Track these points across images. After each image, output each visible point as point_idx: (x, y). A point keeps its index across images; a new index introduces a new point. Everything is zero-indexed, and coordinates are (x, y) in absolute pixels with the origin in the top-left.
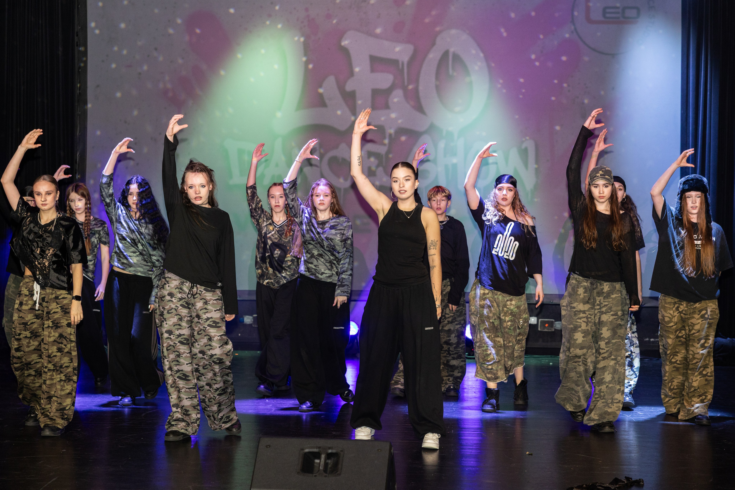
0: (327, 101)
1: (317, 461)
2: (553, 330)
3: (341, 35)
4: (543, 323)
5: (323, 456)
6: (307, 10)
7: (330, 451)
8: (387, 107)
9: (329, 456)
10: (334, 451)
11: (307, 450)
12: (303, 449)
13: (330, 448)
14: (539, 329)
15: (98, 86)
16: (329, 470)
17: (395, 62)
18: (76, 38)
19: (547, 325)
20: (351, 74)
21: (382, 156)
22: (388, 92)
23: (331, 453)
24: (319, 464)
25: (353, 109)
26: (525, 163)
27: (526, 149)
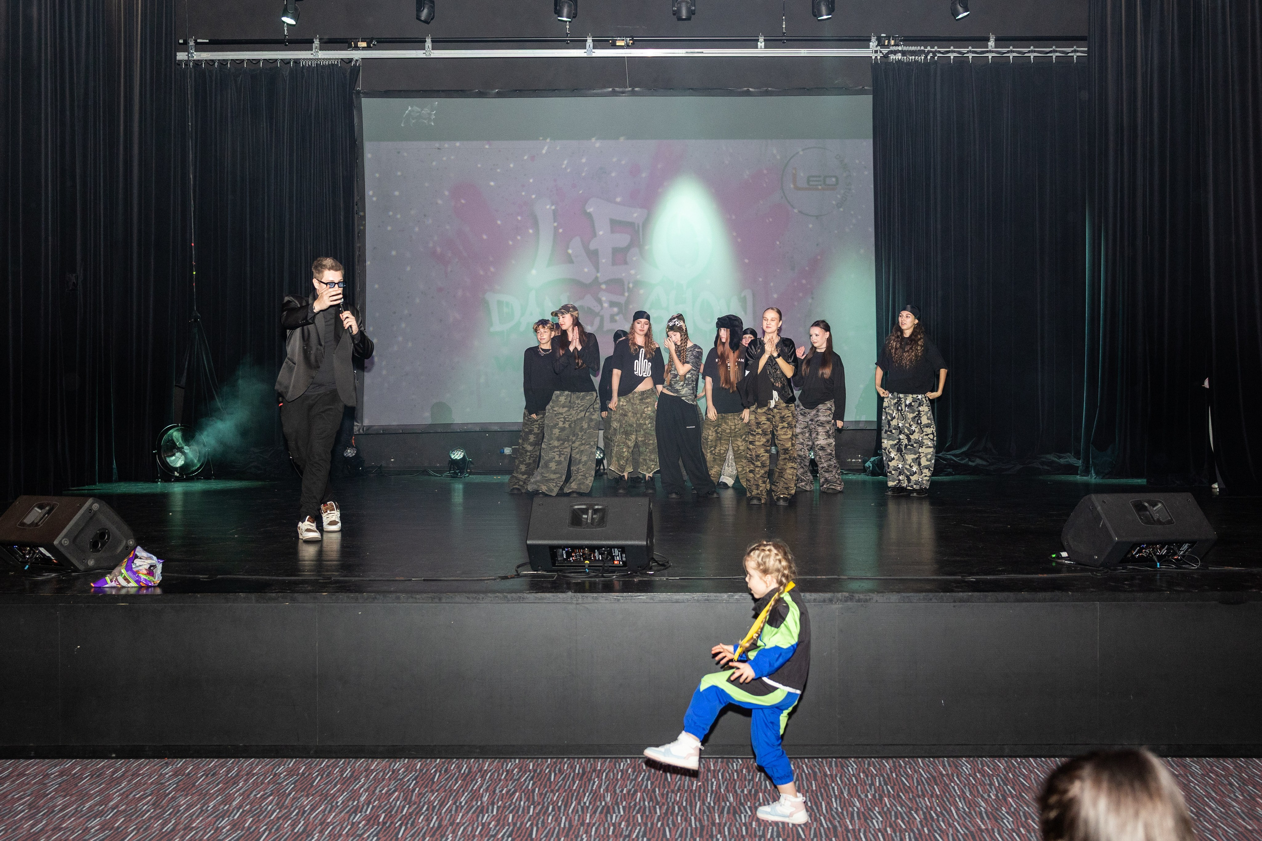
0: (575, 259)
1: (586, 516)
3: (586, 202)
5: (590, 511)
6: (555, 180)
7: (596, 507)
8: (626, 263)
9: (595, 511)
10: (600, 507)
11: (576, 507)
15: (375, 248)
16: (595, 524)
17: (631, 225)
18: (356, 207)
20: (594, 234)
22: (626, 250)
23: (598, 509)
24: (587, 519)
25: (596, 266)
26: (745, 309)
27: (745, 298)
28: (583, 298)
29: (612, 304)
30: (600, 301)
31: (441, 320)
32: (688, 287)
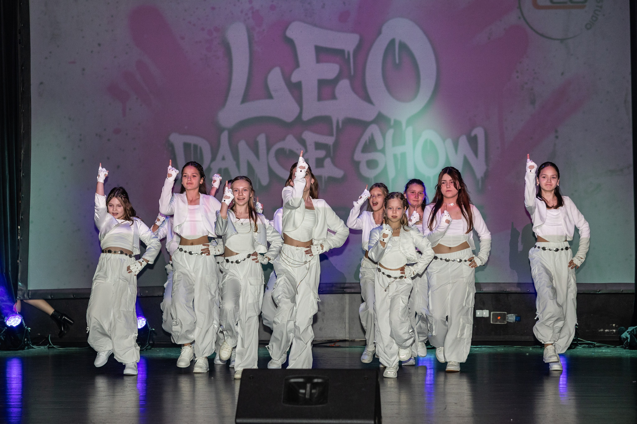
0: (273, 93)
1: (302, 391)
2: (506, 323)
3: (286, 25)
4: (495, 316)
5: (308, 386)
6: (250, 2)
7: (316, 380)
8: (334, 97)
9: (314, 386)
10: (320, 380)
11: (292, 380)
14: (491, 322)
15: (41, 83)
16: (314, 399)
17: (340, 52)
18: (18, 35)
19: (499, 318)
20: (297, 65)
21: (330, 147)
22: (334, 82)
23: (317, 383)
24: (305, 394)
25: (299, 100)
26: (475, 151)
27: (475, 137)
28: (284, 139)
29: (319, 146)
30: (303, 143)
31: (118, 167)
32: (407, 126)
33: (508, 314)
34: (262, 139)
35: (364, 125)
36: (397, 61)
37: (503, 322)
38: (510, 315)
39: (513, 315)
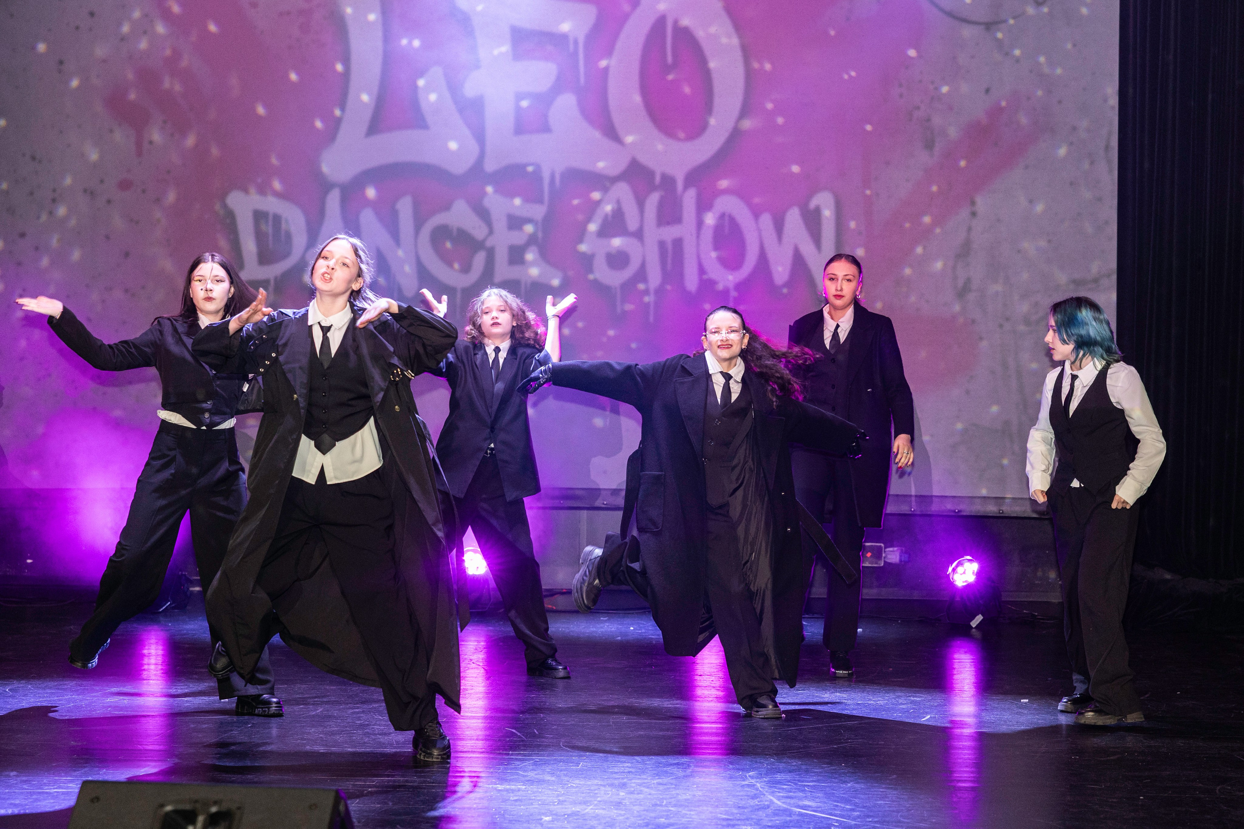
0: (428, 118)
2: (883, 564)
5: (201, 819)
7: (215, 808)
8: (546, 128)
9: (213, 818)
10: (223, 808)
11: (169, 808)
12: (162, 806)
13: (215, 803)
17: (560, 39)
20: (475, 63)
21: (536, 224)
22: (547, 99)
23: (218, 813)
25: (479, 133)
26: (816, 238)
27: (818, 211)
28: (447, 207)
29: (514, 223)
31: (127, 255)
32: (686, 187)
33: (885, 548)
34: (405, 207)
35: (602, 182)
36: (670, 59)
37: (876, 563)
38: (891, 549)
39: (895, 549)
